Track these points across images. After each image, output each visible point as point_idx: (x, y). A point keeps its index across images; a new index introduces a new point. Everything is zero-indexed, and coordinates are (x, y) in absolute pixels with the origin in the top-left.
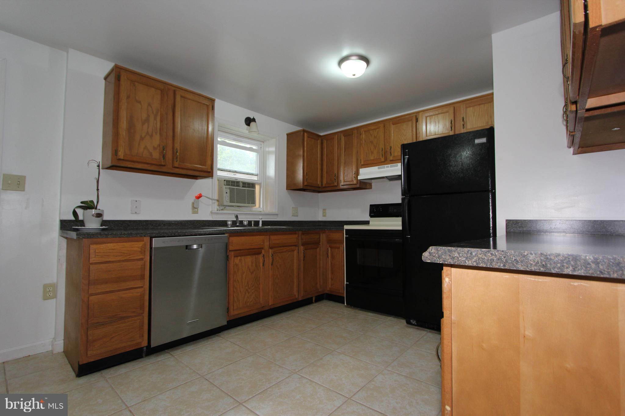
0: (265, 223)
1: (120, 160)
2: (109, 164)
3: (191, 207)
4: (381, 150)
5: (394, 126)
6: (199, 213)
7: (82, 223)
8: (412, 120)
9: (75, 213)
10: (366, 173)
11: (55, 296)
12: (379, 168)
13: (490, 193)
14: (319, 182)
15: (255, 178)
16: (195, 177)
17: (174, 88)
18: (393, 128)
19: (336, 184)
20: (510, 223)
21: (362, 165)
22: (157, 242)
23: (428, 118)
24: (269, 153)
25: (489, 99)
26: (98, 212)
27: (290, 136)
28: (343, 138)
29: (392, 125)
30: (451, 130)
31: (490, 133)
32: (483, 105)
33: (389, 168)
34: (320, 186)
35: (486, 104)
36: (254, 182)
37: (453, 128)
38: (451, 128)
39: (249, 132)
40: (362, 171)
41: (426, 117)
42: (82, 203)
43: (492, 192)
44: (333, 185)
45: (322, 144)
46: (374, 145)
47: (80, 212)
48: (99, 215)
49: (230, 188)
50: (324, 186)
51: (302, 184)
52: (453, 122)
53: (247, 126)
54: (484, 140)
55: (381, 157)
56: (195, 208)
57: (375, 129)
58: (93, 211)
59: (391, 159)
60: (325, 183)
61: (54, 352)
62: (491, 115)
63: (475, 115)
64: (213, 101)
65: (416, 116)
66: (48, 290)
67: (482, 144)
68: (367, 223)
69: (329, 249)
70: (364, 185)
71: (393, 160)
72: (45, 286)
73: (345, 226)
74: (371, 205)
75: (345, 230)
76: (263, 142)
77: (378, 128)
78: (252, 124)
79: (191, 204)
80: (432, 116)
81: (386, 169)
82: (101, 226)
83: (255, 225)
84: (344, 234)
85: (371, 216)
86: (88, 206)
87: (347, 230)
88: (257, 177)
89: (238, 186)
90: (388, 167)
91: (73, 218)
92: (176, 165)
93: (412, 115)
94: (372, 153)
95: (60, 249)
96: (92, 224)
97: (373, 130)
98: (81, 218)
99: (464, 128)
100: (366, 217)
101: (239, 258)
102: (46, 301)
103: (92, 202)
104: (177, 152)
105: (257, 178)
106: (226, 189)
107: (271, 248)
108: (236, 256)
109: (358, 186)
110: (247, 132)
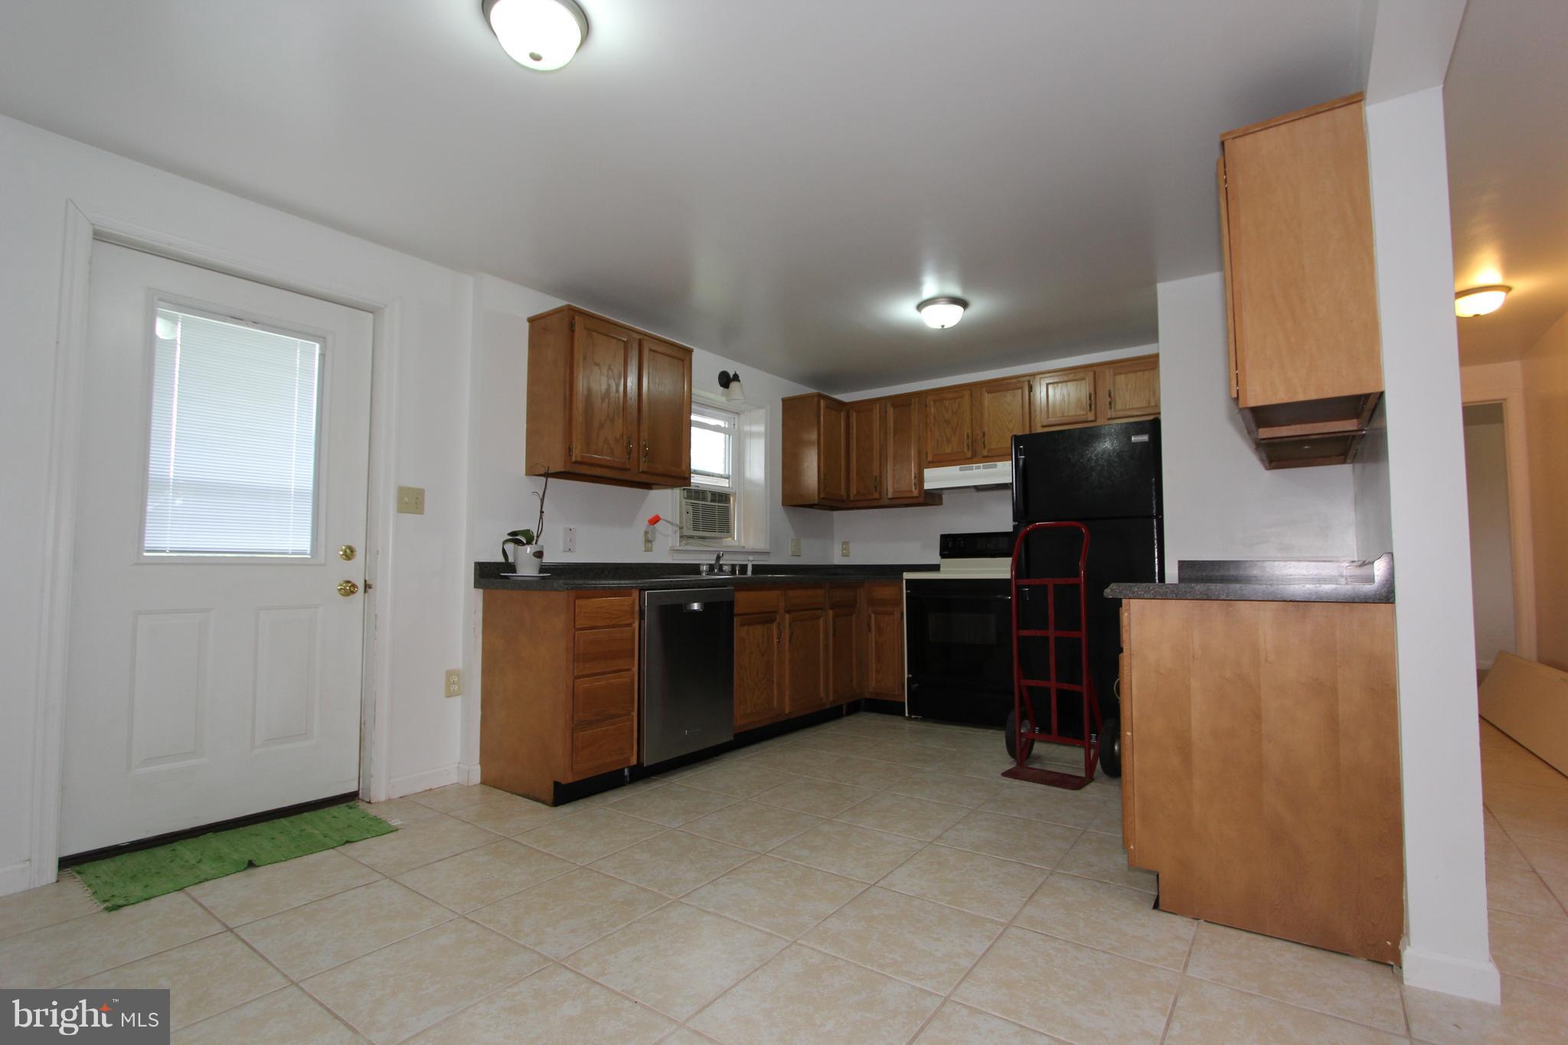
0: (757, 569)
1: (576, 462)
2: (536, 473)
3: (642, 539)
4: (966, 437)
5: (990, 395)
6: (653, 549)
7: (510, 567)
8: (1022, 388)
9: (504, 552)
10: (936, 478)
11: (460, 692)
12: (961, 470)
13: (1155, 520)
14: (843, 492)
15: (725, 483)
16: (648, 486)
17: (638, 337)
18: (987, 399)
19: (876, 495)
20: (1183, 565)
21: (929, 462)
23: (1050, 387)
24: (751, 435)
25: (1151, 363)
26: (535, 549)
27: (787, 403)
28: (890, 410)
29: (986, 394)
30: (1090, 410)
31: (1154, 427)
32: (1142, 373)
33: (981, 471)
34: (845, 498)
35: (1146, 372)
36: (727, 491)
37: (1093, 407)
38: (1090, 406)
39: (728, 401)
40: (928, 473)
41: (1047, 385)
42: (514, 533)
43: (1157, 517)
44: (870, 498)
45: (848, 418)
46: (952, 428)
47: (510, 547)
48: (539, 554)
49: (692, 504)
50: (852, 498)
51: (816, 495)
52: (1093, 398)
53: (722, 388)
54: (1145, 438)
55: (966, 450)
56: (648, 541)
57: (956, 399)
58: (529, 548)
59: (985, 453)
60: (855, 492)
61: (470, 784)
62: (1155, 393)
63: (1129, 387)
64: (690, 351)
65: (1029, 381)
66: (452, 681)
67: (1143, 443)
68: (936, 568)
69: (873, 616)
70: (933, 498)
71: (988, 457)
72: (449, 674)
73: (904, 574)
74: (942, 536)
75: (904, 581)
76: (738, 414)
77: (960, 397)
78: (734, 385)
79: (642, 533)
80: (1057, 383)
81: (975, 471)
82: (540, 572)
83: (740, 573)
84: (901, 588)
85: (943, 556)
86: (519, 538)
87: (908, 581)
88: (727, 480)
89: (704, 499)
90: (978, 468)
91: (501, 559)
92: (643, 466)
93: (1022, 379)
94: (949, 441)
96: (527, 570)
97: (950, 399)
98: (511, 560)
99: (1111, 408)
100: (934, 558)
101: (746, 627)
102: (452, 699)
103: (531, 531)
104: (645, 446)
105: (729, 483)
106: (686, 506)
107: (788, 612)
108: (742, 625)
109: (921, 500)
110: (723, 399)
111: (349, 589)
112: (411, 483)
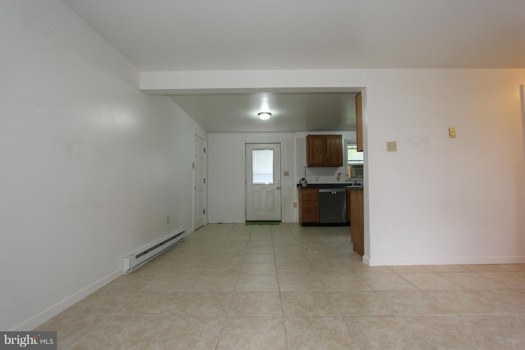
1: (310, 165)
2: (308, 166)
3: (337, 178)
7: (302, 185)
9: (300, 182)
11: (296, 207)
17: (326, 136)
22: (321, 191)
26: (306, 181)
42: (302, 178)
47: (301, 181)
48: (306, 182)
49: (355, 169)
56: (338, 179)
58: (304, 181)
61: (297, 223)
64: (341, 136)
66: (295, 205)
72: (294, 203)
82: (307, 185)
86: (303, 179)
89: (360, 167)
92: (328, 164)
95: (297, 193)
96: (304, 185)
98: (301, 183)
102: (294, 208)
103: (304, 178)
104: (328, 159)
106: (354, 169)
111: (278, 188)
112: (286, 171)
